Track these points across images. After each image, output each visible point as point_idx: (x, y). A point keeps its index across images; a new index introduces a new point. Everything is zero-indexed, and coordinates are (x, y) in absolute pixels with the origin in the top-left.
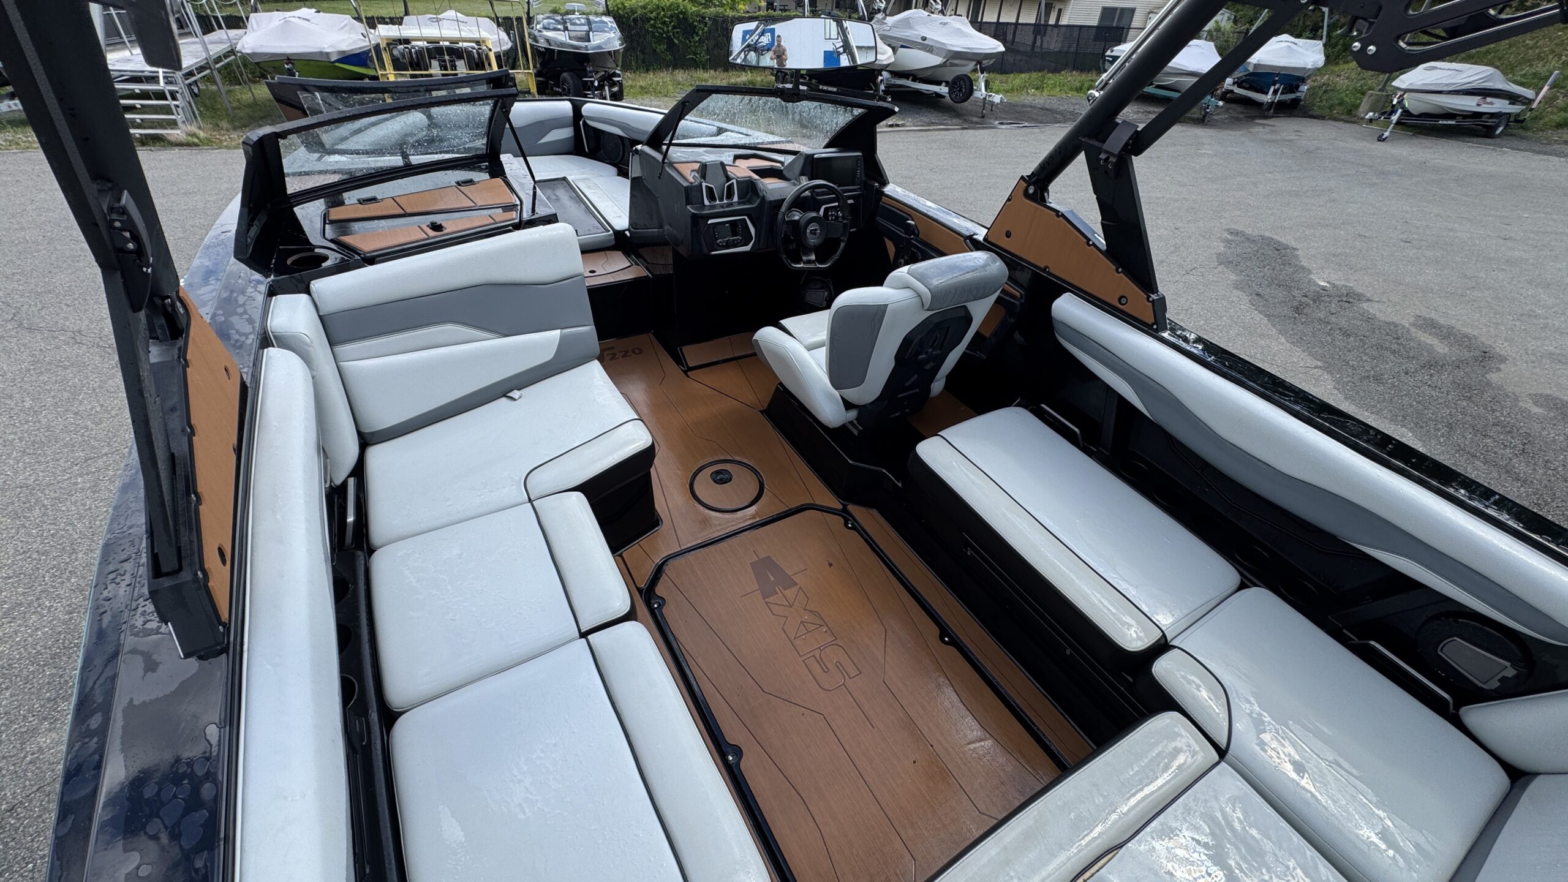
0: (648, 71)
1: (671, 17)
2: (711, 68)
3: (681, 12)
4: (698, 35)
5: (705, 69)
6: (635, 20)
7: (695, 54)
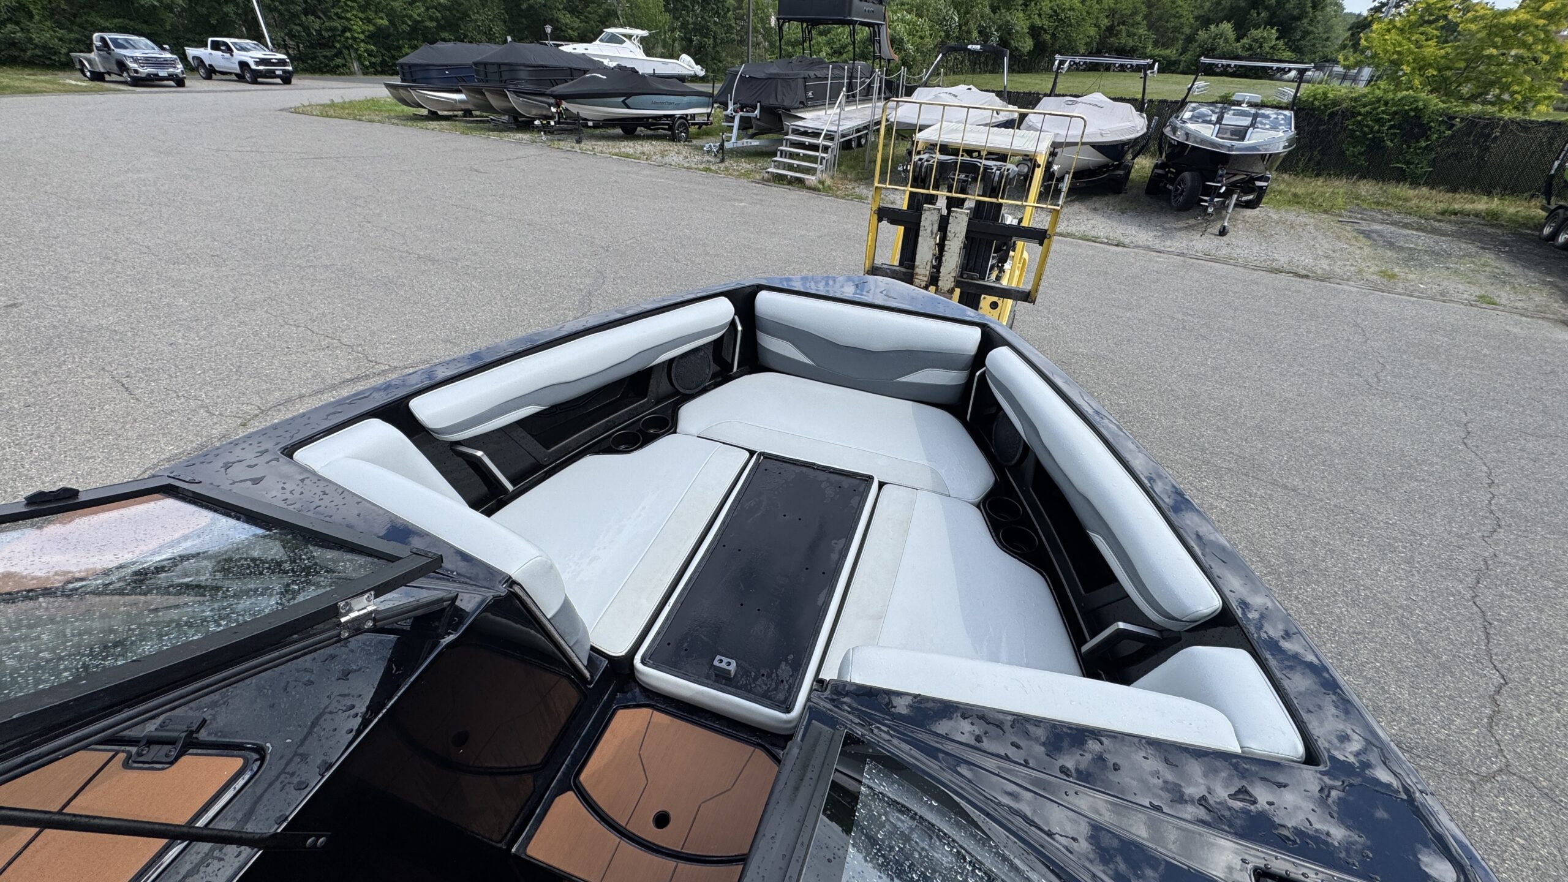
0: (1318, 175)
1: (1395, 113)
2: (1426, 184)
3: (1416, 109)
4: (1428, 139)
5: (1415, 182)
6: (1332, 115)
7: (1408, 163)
